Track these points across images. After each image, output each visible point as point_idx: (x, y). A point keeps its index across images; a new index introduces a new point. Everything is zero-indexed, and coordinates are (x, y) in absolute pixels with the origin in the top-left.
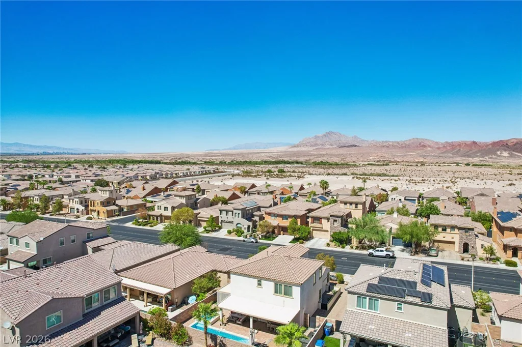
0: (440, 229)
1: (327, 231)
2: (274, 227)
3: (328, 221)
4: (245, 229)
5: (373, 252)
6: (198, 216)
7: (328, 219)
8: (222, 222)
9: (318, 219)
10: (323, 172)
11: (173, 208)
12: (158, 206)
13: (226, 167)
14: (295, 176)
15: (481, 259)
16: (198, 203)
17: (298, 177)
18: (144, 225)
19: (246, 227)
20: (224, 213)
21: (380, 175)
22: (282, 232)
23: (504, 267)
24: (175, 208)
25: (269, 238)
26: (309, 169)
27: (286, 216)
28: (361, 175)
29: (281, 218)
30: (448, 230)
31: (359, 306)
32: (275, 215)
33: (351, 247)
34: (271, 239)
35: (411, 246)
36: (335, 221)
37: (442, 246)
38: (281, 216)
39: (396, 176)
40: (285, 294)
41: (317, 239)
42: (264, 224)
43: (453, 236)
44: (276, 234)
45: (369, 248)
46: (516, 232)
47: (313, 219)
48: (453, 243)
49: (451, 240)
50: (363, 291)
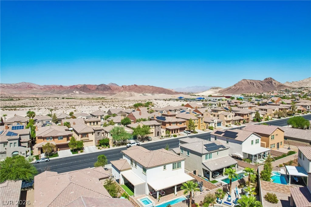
1: (92, 141)
2: (55, 146)
3: (93, 134)
5: (130, 145)
7: (93, 133)
9: (86, 134)
15: (165, 137)
19: (25, 152)
21: (22, 107)
22: (59, 149)
25: (52, 155)
27: (60, 136)
29: (57, 139)
31: (206, 159)
32: (48, 138)
33: (113, 146)
34: (54, 155)
35: (136, 139)
36: (99, 133)
37: (148, 135)
38: (57, 137)
39: (34, 107)
40: (178, 167)
41: (86, 147)
42: (48, 146)
43: (152, 130)
44: (55, 152)
45: (123, 144)
46: (170, 123)
47: (82, 135)
48: (152, 133)
49: (152, 132)
50: (207, 152)
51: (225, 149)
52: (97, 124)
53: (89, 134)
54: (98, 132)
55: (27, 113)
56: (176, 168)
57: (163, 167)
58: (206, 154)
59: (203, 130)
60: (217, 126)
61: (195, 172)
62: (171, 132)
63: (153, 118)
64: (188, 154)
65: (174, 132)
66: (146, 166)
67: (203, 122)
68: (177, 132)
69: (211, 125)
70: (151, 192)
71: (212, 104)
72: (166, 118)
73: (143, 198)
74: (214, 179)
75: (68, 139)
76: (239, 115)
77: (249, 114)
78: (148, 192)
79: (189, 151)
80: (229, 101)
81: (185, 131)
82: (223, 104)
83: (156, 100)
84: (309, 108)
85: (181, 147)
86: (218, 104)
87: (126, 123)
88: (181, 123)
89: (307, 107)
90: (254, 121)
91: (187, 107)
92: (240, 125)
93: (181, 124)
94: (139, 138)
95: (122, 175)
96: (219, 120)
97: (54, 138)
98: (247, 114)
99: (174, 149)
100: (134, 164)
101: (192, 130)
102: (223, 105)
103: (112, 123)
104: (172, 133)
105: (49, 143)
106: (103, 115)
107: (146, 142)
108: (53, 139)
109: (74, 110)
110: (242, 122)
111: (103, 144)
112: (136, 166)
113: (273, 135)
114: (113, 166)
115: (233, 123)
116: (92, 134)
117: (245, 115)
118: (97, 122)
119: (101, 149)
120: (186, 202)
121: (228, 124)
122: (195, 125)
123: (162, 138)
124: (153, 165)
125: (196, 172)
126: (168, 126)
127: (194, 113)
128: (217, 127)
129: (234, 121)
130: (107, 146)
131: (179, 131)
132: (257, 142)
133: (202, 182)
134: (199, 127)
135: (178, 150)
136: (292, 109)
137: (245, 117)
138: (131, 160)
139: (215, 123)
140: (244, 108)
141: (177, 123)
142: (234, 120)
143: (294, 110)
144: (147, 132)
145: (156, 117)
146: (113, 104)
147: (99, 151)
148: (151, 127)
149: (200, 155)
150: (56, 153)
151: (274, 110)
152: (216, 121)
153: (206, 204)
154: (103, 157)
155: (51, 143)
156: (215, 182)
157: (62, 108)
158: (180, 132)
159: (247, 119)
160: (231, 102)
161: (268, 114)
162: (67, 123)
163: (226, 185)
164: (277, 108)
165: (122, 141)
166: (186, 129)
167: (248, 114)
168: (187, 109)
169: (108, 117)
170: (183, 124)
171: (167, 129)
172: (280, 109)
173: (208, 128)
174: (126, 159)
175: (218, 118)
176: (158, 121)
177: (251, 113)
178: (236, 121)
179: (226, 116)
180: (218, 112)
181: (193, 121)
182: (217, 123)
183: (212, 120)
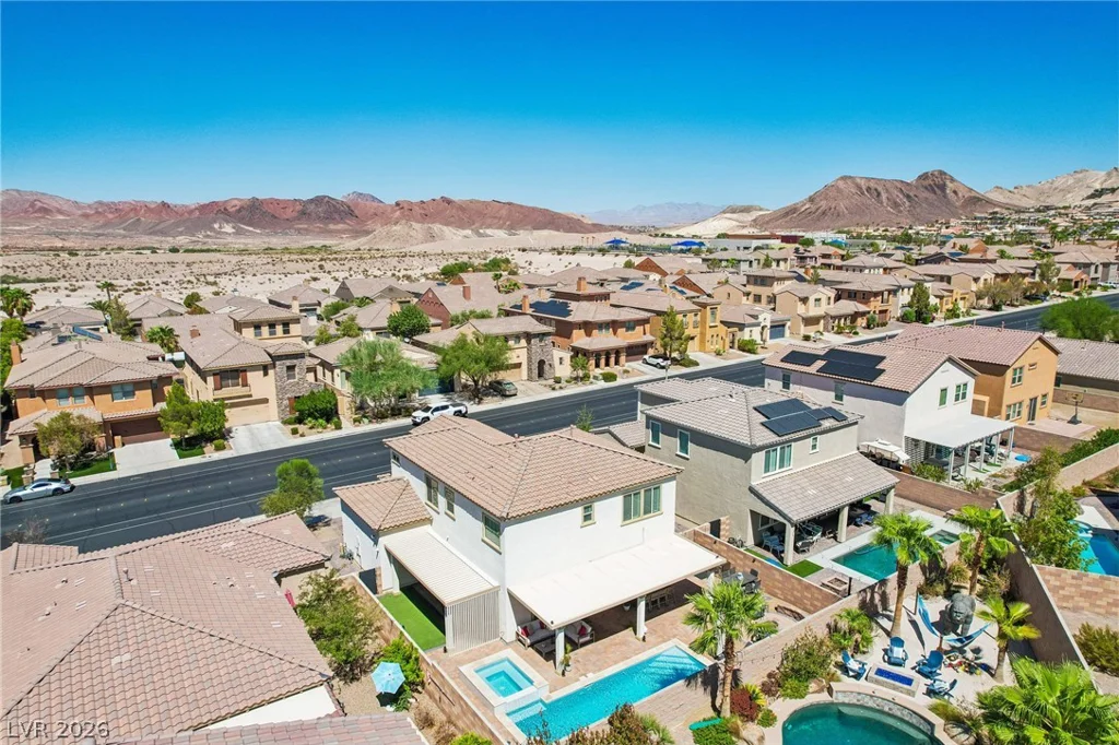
1: (266, 401)
2: (97, 428)
3: (266, 374)
5: (428, 414)
7: (265, 369)
9: (233, 375)
15: (568, 382)
22: (118, 438)
25: (88, 465)
27: (122, 384)
29: (109, 396)
31: (767, 469)
32: (71, 391)
33: (355, 421)
34: (96, 466)
35: (453, 390)
36: (291, 368)
37: (502, 375)
38: (105, 389)
40: (647, 511)
41: (241, 428)
42: (65, 426)
43: (518, 353)
44: (102, 451)
45: (396, 412)
46: (588, 327)
47: (218, 377)
48: (518, 366)
49: (515, 361)
50: (775, 439)
51: (844, 423)
52: (286, 331)
53: (248, 374)
54: (288, 363)
56: (637, 513)
57: (579, 512)
58: (768, 448)
59: (718, 354)
60: (771, 338)
61: (716, 528)
62: (593, 362)
63: (520, 307)
64: (684, 448)
65: (603, 362)
66: (498, 510)
67: (718, 323)
68: (617, 363)
70: (525, 629)
71: (739, 261)
72: (573, 305)
73: (488, 660)
74: (801, 557)
75: (158, 397)
76: (852, 295)
77: (890, 292)
78: (510, 626)
79: (688, 436)
80: (801, 251)
81: (646, 357)
82: (778, 261)
83: (524, 250)
84: (1096, 272)
85: (649, 418)
86: (762, 262)
87: (408, 327)
88: (630, 325)
89: (1093, 268)
90: (904, 319)
91: (646, 273)
92: (856, 333)
93: (633, 329)
94: (465, 387)
95: (389, 553)
96: (779, 316)
97: (91, 391)
98: (882, 293)
99: (616, 429)
100: (442, 500)
101: (675, 355)
102: (778, 265)
103: (350, 330)
104: (597, 366)
105: (68, 415)
106: (319, 304)
107: (491, 404)
108: (87, 398)
109: (214, 289)
110: (861, 322)
111: (311, 415)
112: (451, 508)
113: (1021, 368)
114: (346, 508)
115: (830, 328)
116: (262, 372)
117: (876, 294)
118: (286, 324)
119: (302, 435)
120: (705, 683)
121: (811, 331)
122: (687, 332)
123: (557, 386)
124: (532, 507)
125: (722, 527)
126: (580, 339)
127: (675, 292)
128: (769, 342)
129: (834, 318)
130: (328, 421)
131: (623, 358)
132: (960, 395)
133: (754, 573)
134: (702, 342)
135: (636, 432)
136: (1042, 276)
137: (875, 305)
138: (430, 481)
139: (763, 328)
140: (867, 271)
141: (614, 325)
142: (833, 314)
143: (1049, 281)
144: (495, 363)
145: (531, 306)
146: (363, 266)
147: (297, 441)
148: (511, 343)
149: (743, 452)
150: (104, 455)
151: (976, 280)
152: (766, 318)
153: (792, 683)
154: (303, 471)
155: (76, 413)
156: (807, 568)
157: (166, 283)
158: (627, 361)
159: (881, 312)
160: (807, 254)
161: (957, 294)
162: (162, 330)
163: (872, 588)
164: (987, 274)
165: (393, 400)
166: (651, 351)
167: (886, 293)
168: (647, 277)
169: (336, 309)
170: (639, 329)
171: (576, 352)
172: (997, 275)
173: (736, 346)
174: (407, 475)
175: (774, 309)
176: (540, 320)
177: (893, 292)
178: (839, 317)
179: (804, 300)
180: (771, 285)
181: (679, 317)
182: (772, 327)
183: (752, 316)
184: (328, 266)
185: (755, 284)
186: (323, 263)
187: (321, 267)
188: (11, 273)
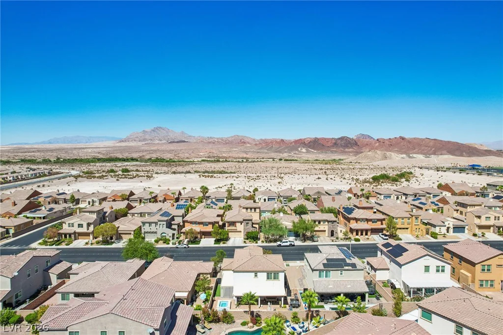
0: (317, 223)
1: (241, 232)
2: (199, 233)
3: (241, 224)
4: (170, 237)
5: (281, 243)
6: (119, 230)
7: (241, 223)
8: (145, 233)
9: (233, 223)
10: (167, 171)
11: (89, 225)
12: (69, 224)
13: (57, 167)
14: (144, 176)
15: (341, 239)
16: (107, 217)
17: (147, 176)
18: (58, 245)
19: (171, 235)
20: (147, 225)
21: (221, 173)
22: (203, 236)
23: (353, 242)
24: (91, 224)
25: (194, 242)
26: (153, 168)
27: (206, 223)
28: (204, 173)
29: (202, 225)
30: (322, 223)
31: (320, 277)
32: (195, 223)
33: (262, 241)
34: (196, 242)
38: (203, 223)
39: (234, 173)
40: (274, 278)
41: (232, 238)
42: (191, 231)
43: (324, 227)
46: (357, 220)
47: (229, 223)
48: (324, 231)
50: (323, 268)
51: (355, 269)
52: (255, 211)
53: (237, 224)
54: (247, 222)
55: (201, 188)
56: (271, 279)
57: (253, 274)
58: (320, 271)
59: (417, 237)
60: (454, 232)
61: (305, 290)
67: (419, 223)
68: (366, 235)
69: (437, 230)
72: (356, 210)
75: (213, 227)
81: (380, 234)
88: (374, 221)
91: (442, 191)
96: (460, 223)
97: (200, 223)
104: (356, 235)
107: (307, 243)
108: (198, 225)
111: (250, 238)
113: (489, 265)
115: (496, 231)
119: (246, 244)
121: (479, 232)
122: (402, 226)
123: (337, 240)
126: (354, 225)
127: (432, 204)
128: (452, 234)
130: (255, 241)
131: (369, 233)
132: (440, 270)
134: (412, 231)
139: (448, 228)
141: (367, 220)
142: (497, 225)
144: (311, 230)
145: (343, 208)
147: (244, 245)
150: (199, 240)
152: (451, 223)
154: (222, 253)
155: (194, 228)
158: (372, 235)
162: (228, 205)
165: (278, 237)
166: (385, 232)
168: (442, 193)
169: (291, 200)
170: (379, 223)
173: (430, 234)
175: (466, 219)
176: (343, 214)
178: (501, 227)
179: (479, 217)
180: (466, 208)
181: (395, 219)
182: (454, 228)
183: (443, 222)
184: (328, 172)
185: (460, 206)
186: (326, 171)
187: (325, 172)
188: (224, 170)
